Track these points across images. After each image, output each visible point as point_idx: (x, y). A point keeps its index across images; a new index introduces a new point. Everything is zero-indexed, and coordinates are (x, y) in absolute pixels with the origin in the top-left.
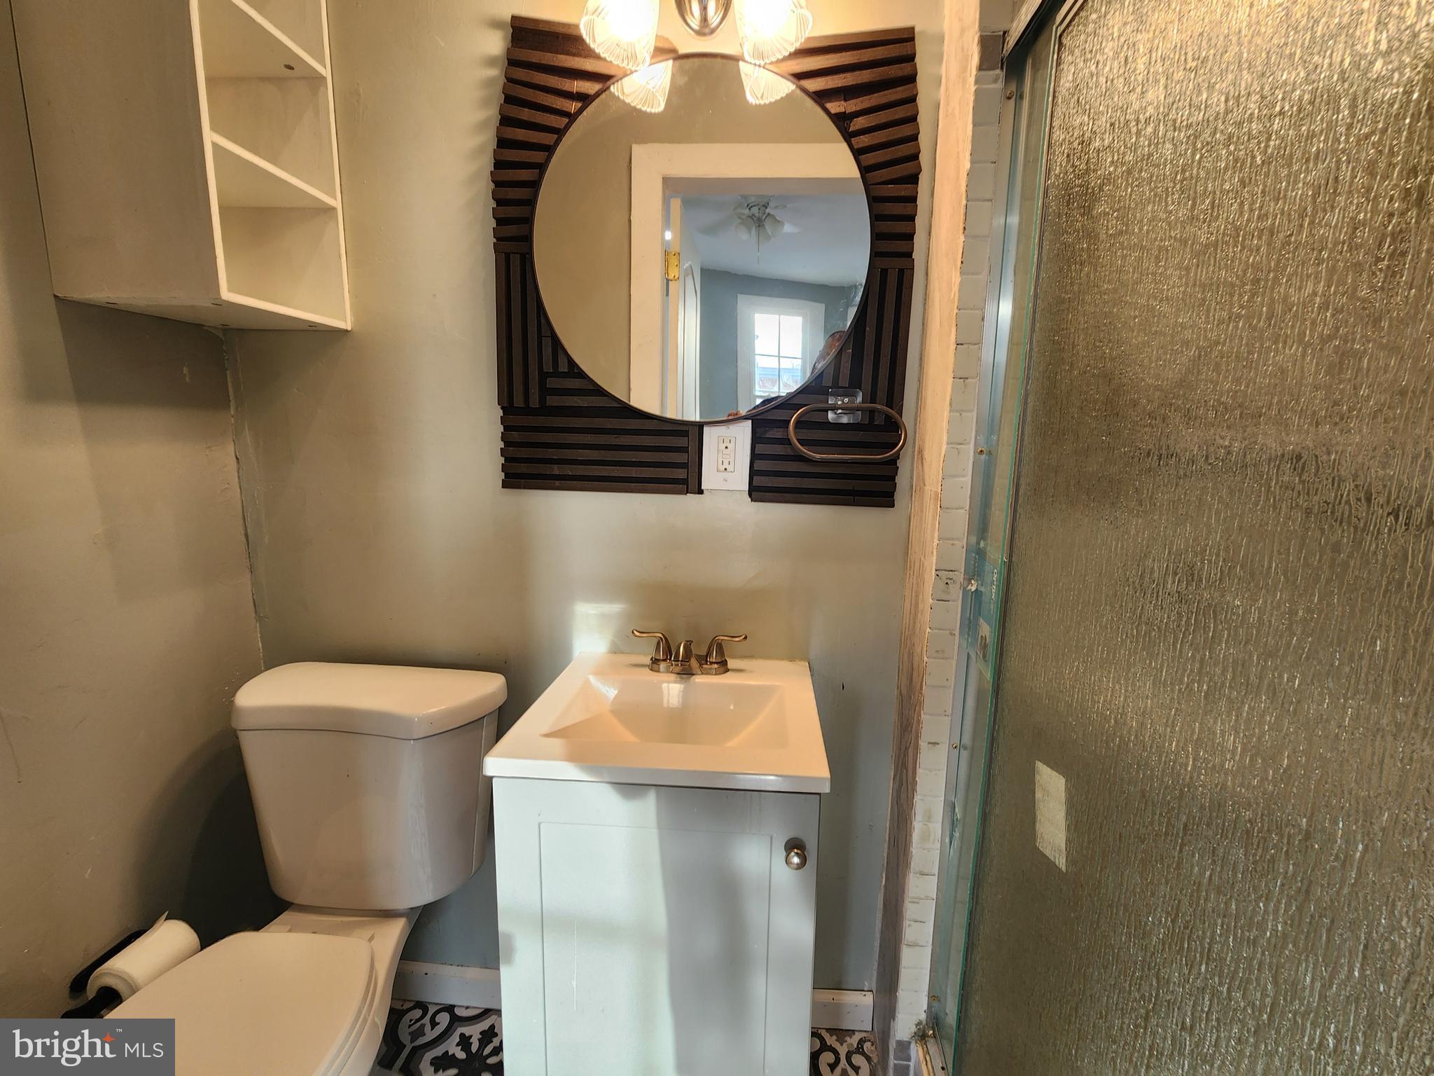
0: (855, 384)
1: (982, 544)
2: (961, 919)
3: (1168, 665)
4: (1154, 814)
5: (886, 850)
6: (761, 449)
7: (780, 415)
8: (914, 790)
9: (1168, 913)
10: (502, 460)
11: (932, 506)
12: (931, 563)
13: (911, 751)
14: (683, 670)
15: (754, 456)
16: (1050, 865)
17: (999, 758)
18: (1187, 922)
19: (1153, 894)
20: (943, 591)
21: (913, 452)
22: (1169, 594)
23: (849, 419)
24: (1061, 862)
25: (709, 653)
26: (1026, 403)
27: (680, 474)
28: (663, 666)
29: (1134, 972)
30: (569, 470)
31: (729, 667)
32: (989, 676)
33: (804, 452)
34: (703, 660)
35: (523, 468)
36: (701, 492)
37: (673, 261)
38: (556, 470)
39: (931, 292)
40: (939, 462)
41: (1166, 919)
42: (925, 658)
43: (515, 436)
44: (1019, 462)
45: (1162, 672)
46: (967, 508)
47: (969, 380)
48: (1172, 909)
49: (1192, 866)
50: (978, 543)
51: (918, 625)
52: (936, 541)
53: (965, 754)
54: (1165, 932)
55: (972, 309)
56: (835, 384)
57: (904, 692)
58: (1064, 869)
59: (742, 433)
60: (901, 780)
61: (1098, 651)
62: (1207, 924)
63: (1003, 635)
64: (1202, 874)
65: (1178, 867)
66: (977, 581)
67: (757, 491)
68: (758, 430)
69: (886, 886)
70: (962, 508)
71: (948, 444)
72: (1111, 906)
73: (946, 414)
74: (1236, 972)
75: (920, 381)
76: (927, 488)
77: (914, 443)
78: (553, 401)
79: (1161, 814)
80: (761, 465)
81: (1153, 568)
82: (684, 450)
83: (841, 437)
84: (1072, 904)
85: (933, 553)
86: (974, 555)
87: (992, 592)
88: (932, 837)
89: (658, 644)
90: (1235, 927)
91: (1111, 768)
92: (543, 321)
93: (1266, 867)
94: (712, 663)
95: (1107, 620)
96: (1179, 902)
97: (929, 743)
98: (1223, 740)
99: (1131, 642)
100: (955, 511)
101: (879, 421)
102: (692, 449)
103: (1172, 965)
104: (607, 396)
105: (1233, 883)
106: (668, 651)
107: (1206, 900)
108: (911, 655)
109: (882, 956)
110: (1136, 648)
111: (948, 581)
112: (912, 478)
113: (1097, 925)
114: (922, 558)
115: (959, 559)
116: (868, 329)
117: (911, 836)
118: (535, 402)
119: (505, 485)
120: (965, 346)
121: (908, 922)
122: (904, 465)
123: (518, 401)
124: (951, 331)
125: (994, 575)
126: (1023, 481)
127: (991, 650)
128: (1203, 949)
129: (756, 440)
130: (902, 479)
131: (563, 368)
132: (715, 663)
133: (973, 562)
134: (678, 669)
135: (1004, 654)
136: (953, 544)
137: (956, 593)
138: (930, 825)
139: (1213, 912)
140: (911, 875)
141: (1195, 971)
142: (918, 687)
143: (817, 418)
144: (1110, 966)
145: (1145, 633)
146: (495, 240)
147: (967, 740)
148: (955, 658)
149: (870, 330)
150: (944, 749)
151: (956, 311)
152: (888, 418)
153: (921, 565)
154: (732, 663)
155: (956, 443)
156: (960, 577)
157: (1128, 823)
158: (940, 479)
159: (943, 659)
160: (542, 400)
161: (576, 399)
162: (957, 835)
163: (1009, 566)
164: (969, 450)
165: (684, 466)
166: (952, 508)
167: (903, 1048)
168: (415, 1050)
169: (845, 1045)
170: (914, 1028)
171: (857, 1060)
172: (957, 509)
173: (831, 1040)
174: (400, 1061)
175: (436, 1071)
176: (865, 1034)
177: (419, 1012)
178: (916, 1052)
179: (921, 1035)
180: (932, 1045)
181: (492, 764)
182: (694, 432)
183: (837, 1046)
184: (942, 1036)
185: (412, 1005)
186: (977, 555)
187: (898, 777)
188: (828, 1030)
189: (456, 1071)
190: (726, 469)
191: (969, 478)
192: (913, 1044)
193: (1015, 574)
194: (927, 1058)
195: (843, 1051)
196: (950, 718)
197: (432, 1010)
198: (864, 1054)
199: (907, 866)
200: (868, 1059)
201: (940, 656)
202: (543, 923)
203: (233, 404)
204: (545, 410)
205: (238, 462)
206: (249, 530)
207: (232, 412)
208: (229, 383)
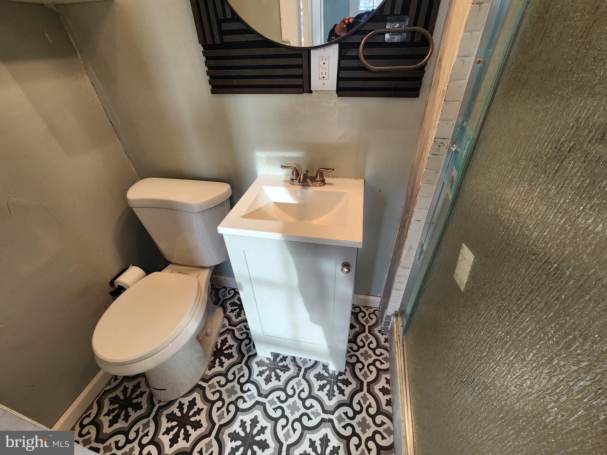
0: (405, 12)
1: (465, 124)
5: (392, 255)
6: (345, 63)
7: (355, 39)
8: (406, 238)
10: (208, 78)
11: (440, 99)
12: (433, 134)
13: (407, 221)
15: (340, 69)
16: (457, 287)
17: (447, 234)
20: (437, 150)
21: (436, 60)
23: (399, 39)
24: (463, 288)
25: (316, 177)
27: (299, 82)
28: (296, 182)
30: (242, 82)
31: (326, 182)
32: (451, 197)
34: (313, 179)
35: (219, 82)
36: (311, 92)
38: (235, 82)
40: (450, 69)
42: (421, 183)
43: (212, 63)
46: (461, 101)
47: (484, 4)
50: (463, 122)
51: (420, 166)
52: (438, 122)
53: (432, 226)
56: (392, 13)
57: (409, 195)
58: (463, 291)
59: (334, 51)
60: (402, 232)
63: (463, 178)
66: (457, 145)
67: (341, 90)
68: (342, 50)
69: (390, 266)
70: (458, 101)
71: (457, 57)
73: (462, 33)
76: (440, 86)
77: (438, 53)
78: (227, 39)
80: (344, 74)
82: (300, 66)
83: (391, 52)
85: (435, 127)
86: (459, 129)
87: (464, 153)
88: (411, 256)
89: (293, 172)
94: (317, 181)
97: (416, 221)
100: (452, 103)
101: (417, 39)
102: (305, 66)
104: (255, 33)
106: (298, 174)
108: (415, 179)
112: (432, 78)
114: (429, 129)
115: (449, 131)
117: (402, 254)
118: (218, 41)
119: (213, 92)
121: (396, 283)
122: (428, 70)
123: (209, 40)
125: (467, 144)
126: (500, 86)
127: (455, 185)
129: (341, 57)
130: (426, 80)
131: (229, 16)
132: (319, 181)
133: (457, 133)
134: (302, 184)
135: (462, 187)
136: (447, 123)
137: (444, 151)
138: (411, 251)
140: (399, 268)
142: (415, 195)
143: (378, 39)
147: (435, 220)
148: (436, 184)
150: (422, 224)
152: (424, 37)
153: (428, 133)
154: (327, 180)
155: (462, 56)
156: (448, 142)
158: (448, 82)
159: (429, 184)
160: (221, 39)
162: (422, 256)
163: (477, 141)
164: (472, 60)
165: (301, 76)
166: (451, 101)
167: (389, 317)
168: (224, 300)
169: (368, 311)
170: (394, 313)
171: (372, 316)
172: (454, 101)
173: (364, 309)
174: (220, 303)
175: (231, 307)
176: (376, 309)
177: (224, 290)
178: (393, 319)
179: (396, 315)
180: (399, 318)
181: (221, 230)
182: (305, 54)
183: (366, 311)
184: (403, 316)
185: (222, 287)
186: (460, 130)
187: (401, 229)
188: (362, 306)
189: (237, 307)
190: (324, 77)
191: (467, 80)
192: (392, 317)
193: (478, 146)
194: (397, 322)
195: (367, 313)
196: (428, 211)
197: (228, 289)
198: (375, 314)
199: (399, 264)
200: (376, 316)
201: (429, 182)
202: (251, 280)
203: (78, 52)
204: (224, 45)
205: (93, 85)
206: (111, 119)
207: (80, 58)
208: (72, 40)
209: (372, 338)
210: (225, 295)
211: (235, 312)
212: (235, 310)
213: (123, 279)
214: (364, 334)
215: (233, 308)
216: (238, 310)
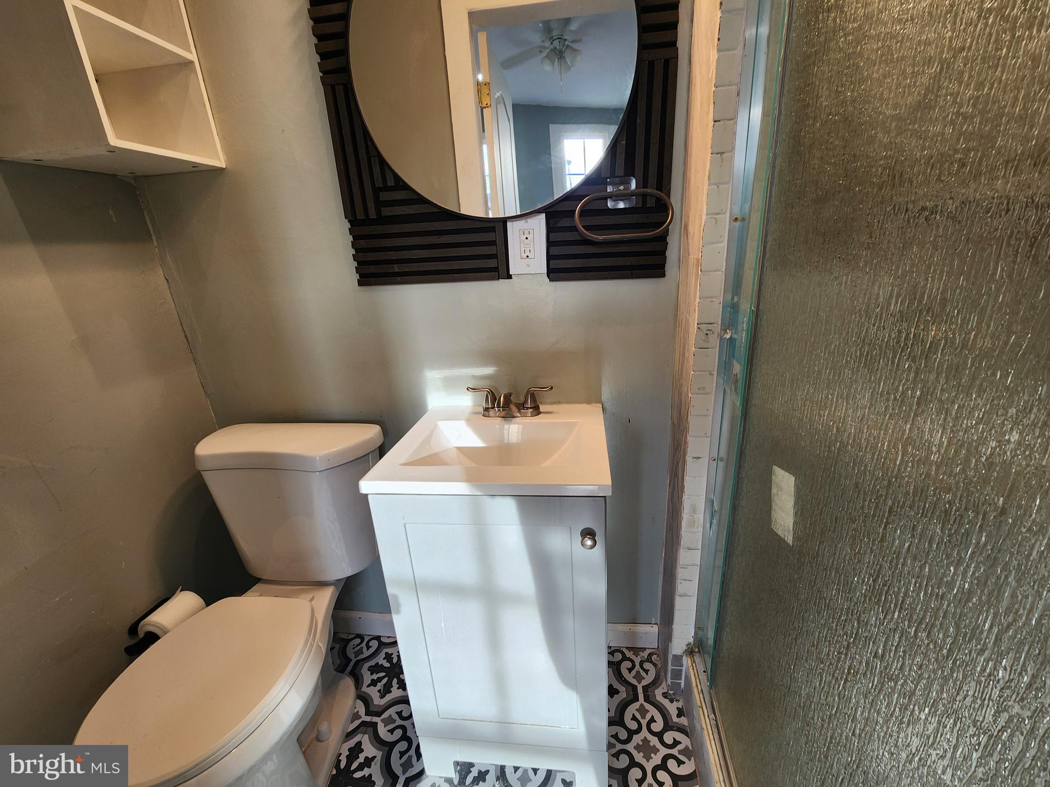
0: (630, 172)
1: (736, 299)
2: (718, 578)
3: (886, 378)
4: (864, 500)
5: (664, 535)
6: (556, 236)
7: (567, 206)
8: (683, 491)
9: (870, 575)
10: (355, 264)
11: (695, 271)
12: (694, 319)
13: (680, 464)
14: (506, 414)
15: (550, 244)
16: (781, 541)
17: (745, 465)
18: (886, 581)
19: (859, 561)
20: (704, 341)
21: (681, 228)
22: (891, 315)
23: (625, 204)
24: (789, 539)
25: (526, 402)
26: (774, 167)
27: (492, 263)
28: (492, 413)
29: (840, 616)
30: (407, 268)
31: (541, 410)
32: (738, 403)
33: (589, 236)
34: (521, 407)
35: (372, 269)
36: (509, 277)
37: (485, 90)
38: (396, 268)
39: (693, 78)
40: (700, 231)
41: (869, 579)
42: (690, 395)
43: (362, 243)
44: (766, 221)
45: (880, 384)
46: (724, 270)
47: (725, 154)
48: (874, 571)
49: (894, 540)
50: (733, 299)
51: (684, 370)
52: (698, 300)
53: (721, 464)
54: (867, 589)
55: (729, 85)
56: (613, 175)
57: (675, 421)
58: (791, 543)
59: (539, 223)
61: (826, 373)
62: (902, 583)
63: (751, 369)
64: (901, 545)
65: (882, 540)
66: (731, 330)
67: (555, 273)
68: (551, 221)
69: (665, 557)
70: (719, 270)
71: (707, 215)
72: (826, 570)
73: (706, 187)
74: (924, 618)
75: (685, 163)
76: (691, 256)
77: (681, 221)
78: (387, 211)
79: (871, 500)
80: (556, 251)
81: (878, 294)
82: (493, 243)
83: (617, 223)
84: (796, 568)
85: (695, 310)
86: (729, 309)
87: (743, 337)
88: (696, 525)
89: (487, 396)
90: (926, 585)
91: (831, 467)
92: (369, 143)
93: (960, 538)
94: (528, 408)
95: (835, 347)
96: (881, 566)
97: (694, 458)
98: (931, 437)
99: (854, 362)
100: (712, 273)
101: (651, 203)
102: (499, 242)
103: (871, 611)
104: (428, 203)
105: (928, 551)
106: (494, 399)
107: (903, 565)
108: (680, 393)
109: (663, 602)
110: (859, 366)
111: (708, 332)
112: (680, 251)
113: (815, 583)
114: (688, 316)
115: (716, 313)
116: (638, 120)
117: (681, 523)
118: (373, 214)
119: (361, 283)
120: (722, 122)
121: (679, 581)
122: (673, 241)
123: (360, 215)
124: (709, 110)
125: (744, 322)
126: (770, 239)
127: (740, 385)
128: (897, 601)
129: (550, 229)
130: (672, 254)
131: (391, 183)
132: (530, 408)
133: (728, 316)
134: (503, 413)
135: (751, 385)
136: (712, 302)
137: (714, 341)
138: (695, 515)
139: (909, 574)
140: (681, 550)
141: (889, 617)
142: (685, 417)
143: (598, 205)
144: (822, 612)
145: (868, 353)
146: (321, 74)
147: (723, 453)
148: (714, 393)
149: (640, 120)
150: (705, 461)
151: (714, 89)
152: (659, 200)
153: (687, 321)
154: (542, 408)
155: (714, 214)
156: (717, 328)
157: (843, 509)
158: (701, 247)
159: (703, 394)
160: (378, 212)
161: (403, 208)
162: (715, 521)
163: (757, 315)
164: (726, 219)
165: (494, 257)
166: (711, 271)
167: (678, 659)
168: (358, 662)
169: (639, 657)
170: (685, 648)
171: (647, 666)
172: (715, 271)
173: (629, 654)
174: (349, 668)
175: (372, 674)
176: (653, 650)
177: (358, 641)
178: (687, 661)
179: (690, 652)
180: (697, 658)
181: (366, 486)
182: (499, 227)
183: (633, 657)
184: (704, 653)
185: (354, 636)
186: (732, 309)
187: (672, 483)
188: (627, 648)
189: (384, 674)
190: (527, 256)
191: (725, 243)
192: (684, 657)
193: (761, 319)
194: (694, 665)
195: (637, 660)
196: (709, 438)
197: (366, 639)
198: (651, 662)
199: (678, 543)
200: (655, 665)
201: (702, 391)
202: (416, 586)
203: (154, 237)
204: (382, 220)
205: (168, 282)
206: (187, 333)
207: (155, 244)
208: (148, 222)
209: (653, 712)
210: (361, 652)
211: (380, 686)
212: (380, 680)
214: (636, 705)
215: (375, 677)
216: (386, 680)
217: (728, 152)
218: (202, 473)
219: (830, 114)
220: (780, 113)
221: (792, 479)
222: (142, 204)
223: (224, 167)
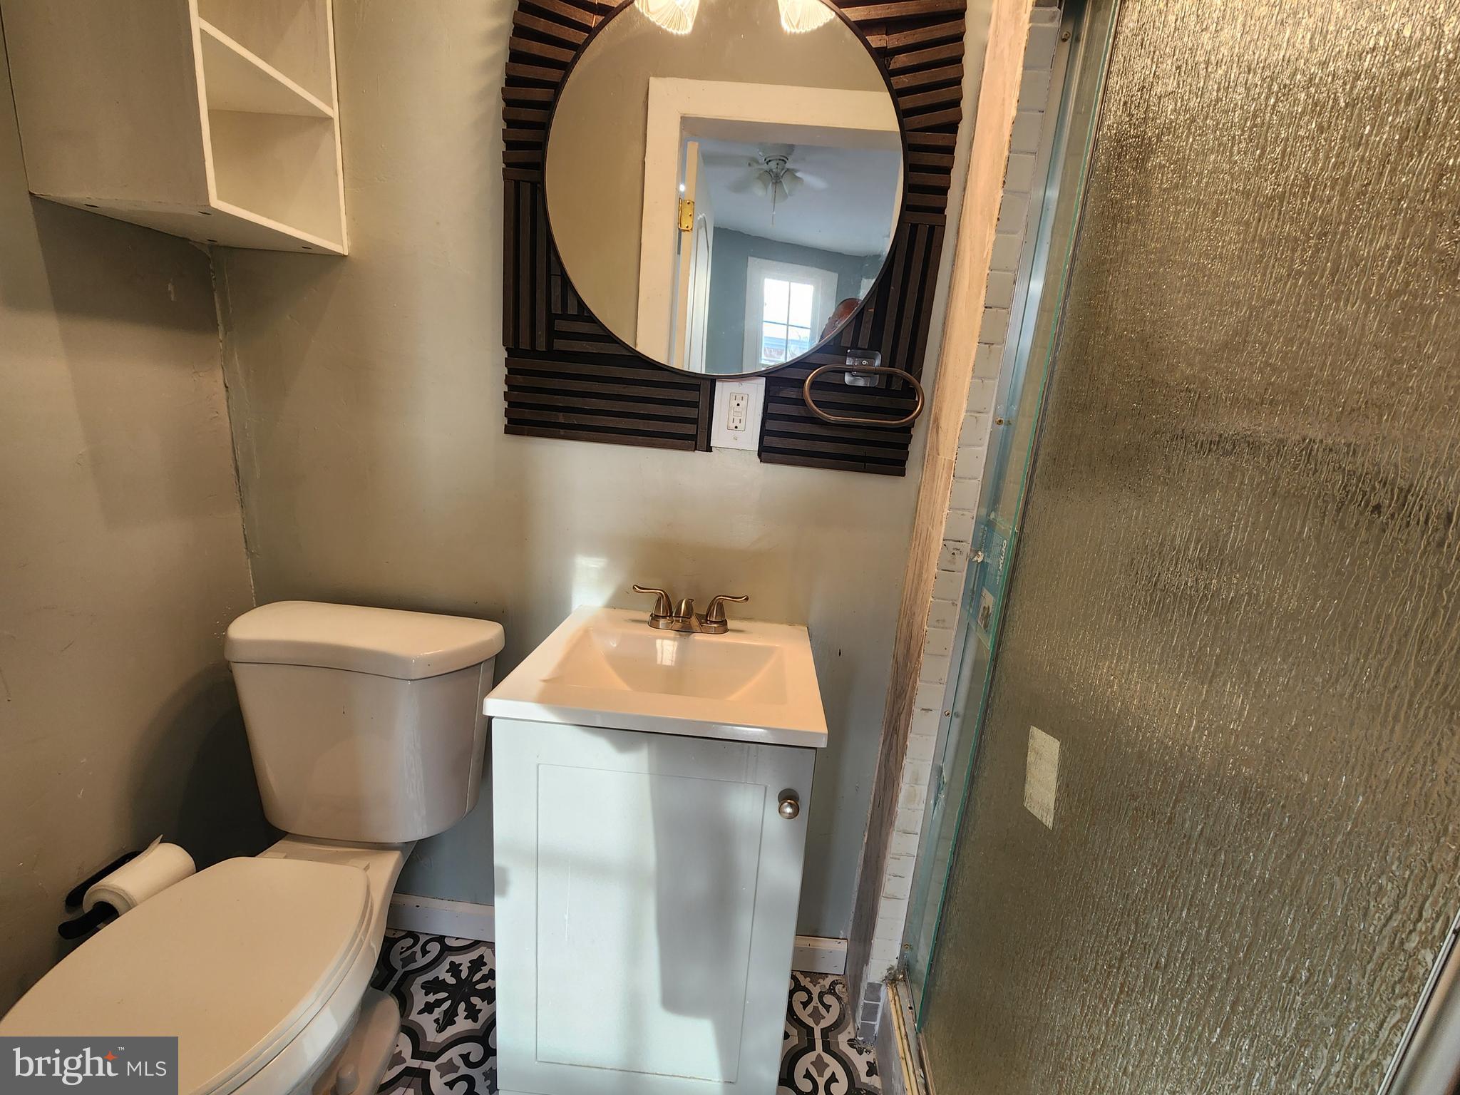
0: (875, 346)
1: (992, 516)
2: (941, 875)
3: (1181, 630)
4: (1150, 772)
5: (870, 812)
6: (774, 408)
7: (796, 374)
8: (904, 753)
9: (1154, 865)
10: (506, 405)
11: (945, 475)
12: (939, 533)
13: (903, 717)
14: (682, 628)
15: (766, 416)
16: (1037, 823)
17: (992, 723)
18: (1173, 872)
19: (1141, 848)
20: (950, 561)
21: (929, 421)
22: (1189, 561)
23: (866, 383)
24: (1049, 821)
25: (709, 613)
26: (1052, 371)
27: (689, 429)
28: (662, 622)
29: (1114, 919)
30: (575, 419)
31: (728, 627)
32: (989, 644)
33: (819, 414)
34: (704, 619)
35: (528, 414)
36: (709, 449)
37: (687, 210)
38: (561, 418)
39: (961, 253)
40: (956, 429)
41: (1152, 870)
42: (926, 627)
43: (520, 380)
44: (1039, 431)
45: (1173, 637)
46: (980, 479)
47: (994, 346)
48: (1159, 861)
49: (1184, 821)
50: (988, 515)
51: (920, 595)
52: (946, 511)
53: (957, 721)
54: (1148, 882)
55: (1004, 271)
56: (854, 345)
57: (900, 659)
58: (1050, 826)
59: (756, 390)
60: (891, 744)
61: (1107, 618)
62: (1193, 873)
63: (1007, 606)
64: (1193, 828)
65: (1170, 821)
66: (984, 552)
67: (767, 452)
68: (771, 388)
69: (867, 843)
70: (975, 479)
71: (967, 411)
72: (1096, 860)
73: (968, 379)
74: (1217, 916)
75: (942, 346)
76: (941, 456)
77: (930, 411)
78: (560, 345)
79: (1157, 773)
80: (773, 425)
81: (1175, 535)
82: (695, 405)
83: (857, 401)
84: (1055, 859)
85: (941, 522)
86: (983, 526)
87: (999, 564)
88: (917, 799)
89: (659, 600)
90: (1221, 876)
91: (1109, 731)
92: (553, 258)
93: (1261, 820)
94: (712, 622)
95: (1120, 589)
96: (1167, 854)
97: (923, 709)
98: (1231, 701)
99: (1143, 609)
100: (967, 480)
101: (896, 386)
102: (703, 404)
103: (1153, 911)
104: (618, 343)
105: (1224, 835)
106: (669, 607)
107: (1195, 851)
108: (910, 625)
109: (859, 907)
110: (1147, 615)
111: (955, 552)
112: (925, 447)
113: (1080, 878)
114: (930, 528)
115: (967, 530)
116: (892, 288)
117: (897, 796)
118: (541, 345)
119: (508, 431)
120: (994, 310)
121: (888, 877)
122: (917, 433)
123: (524, 344)
124: (980, 293)
125: (1003, 547)
126: (1042, 452)
127: (993, 622)
128: (1186, 896)
129: (769, 398)
130: (914, 449)
131: (573, 310)
132: (715, 622)
133: (981, 534)
134: (678, 626)
135: (1007, 624)
136: (962, 515)
137: (962, 564)
138: (916, 786)
139: (1201, 862)
140: (894, 833)
141: (1176, 916)
142: (916, 655)
143: (834, 379)
144: (1089, 914)
145: (1160, 601)
146: (504, 166)
147: (960, 707)
148: (955, 627)
149: (894, 290)
150: (936, 716)
151: (988, 271)
152: (906, 383)
153: (928, 535)
154: (731, 624)
155: (974, 411)
156: (967, 547)
157: (1122, 783)
158: (956, 447)
159: (943, 628)
160: (549, 343)
161: (584, 344)
162: (942, 796)
163: (1020, 537)
164: (988, 419)
165: (694, 421)
166: (965, 478)
167: (874, 988)
168: (406, 974)
169: (818, 986)
170: (885, 973)
171: (829, 999)
172: (970, 479)
173: (805, 982)
174: (392, 984)
175: (427, 994)
176: (837, 978)
177: (410, 941)
178: (886, 993)
179: (892, 980)
180: (902, 989)
181: (493, 705)
182: (705, 386)
183: (810, 986)
184: (911, 982)
185: (403, 934)
186: (986, 528)
187: (888, 741)
188: (802, 972)
189: (448, 995)
190: (736, 427)
191: (985, 448)
192: (883, 988)
193: (1024, 545)
194: (897, 998)
195: (815, 991)
196: (945, 686)
197: (423, 940)
198: (835, 994)
199: (891, 824)
200: (839, 999)
201: (941, 625)
202: (538, 859)
203: (221, 328)
204: (551, 354)
205: (227, 391)
206: (239, 464)
207: (221, 338)
208: (217, 306)
209: (834, 1066)
210: (412, 959)
211: (438, 1012)
212: (439, 1003)
213: (126, 881)
214: (812, 1056)
215: (432, 998)
216: (448, 1004)
217: (998, 344)
218: (232, 664)
219: (1126, 329)
220: (1064, 314)
221: (1057, 744)
222: (213, 281)
223: (347, 254)
